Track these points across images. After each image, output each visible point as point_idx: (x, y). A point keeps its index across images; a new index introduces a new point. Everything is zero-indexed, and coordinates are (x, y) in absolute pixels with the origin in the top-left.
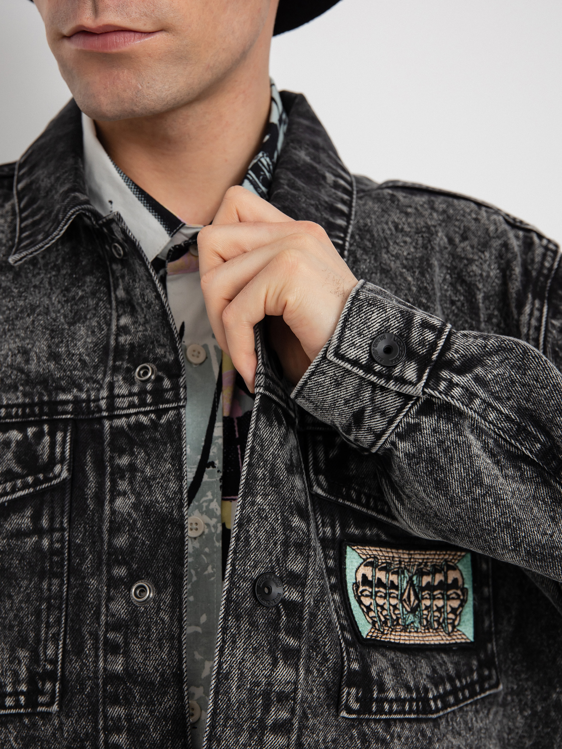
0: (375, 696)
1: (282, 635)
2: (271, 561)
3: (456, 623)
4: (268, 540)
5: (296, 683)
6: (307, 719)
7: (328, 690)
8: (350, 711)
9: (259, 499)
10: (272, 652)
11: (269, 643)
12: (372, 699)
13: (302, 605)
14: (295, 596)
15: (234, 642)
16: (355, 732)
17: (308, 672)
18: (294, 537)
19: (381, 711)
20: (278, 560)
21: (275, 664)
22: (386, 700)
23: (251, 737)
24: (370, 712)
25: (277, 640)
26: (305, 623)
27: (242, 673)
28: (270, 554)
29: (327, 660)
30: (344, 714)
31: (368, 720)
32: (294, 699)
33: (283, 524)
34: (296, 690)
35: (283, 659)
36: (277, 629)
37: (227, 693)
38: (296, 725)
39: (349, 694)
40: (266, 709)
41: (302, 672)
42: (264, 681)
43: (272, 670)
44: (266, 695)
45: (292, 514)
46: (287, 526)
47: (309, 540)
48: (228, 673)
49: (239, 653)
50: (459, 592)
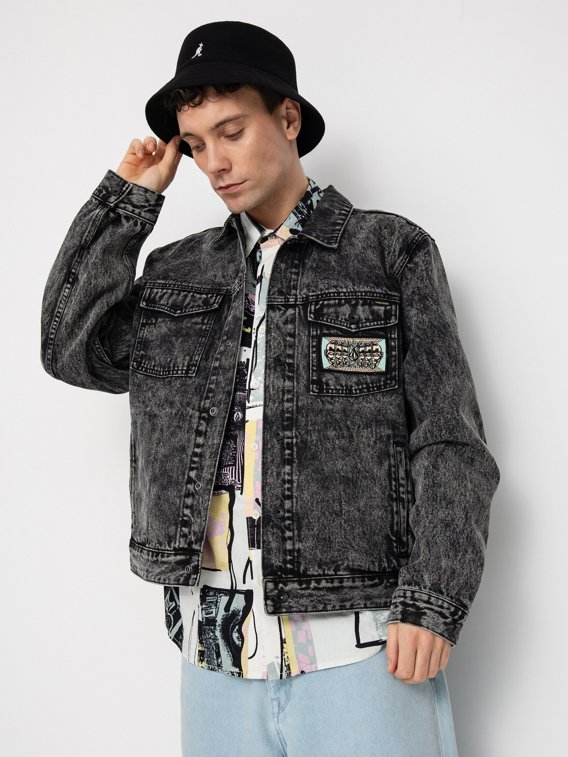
0: (325, 387)
1: (287, 372)
2: (280, 351)
3: (377, 365)
4: (278, 345)
5: (293, 386)
6: (300, 397)
7: (306, 387)
8: (314, 392)
9: (273, 334)
10: (283, 378)
11: (282, 375)
12: (324, 389)
13: (294, 364)
14: (291, 361)
15: (269, 376)
16: (319, 400)
17: (298, 383)
18: (287, 343)
19: (329, 393)
20: (283, 351)
21: (285, 381)
22: (330, 389)
23: (279, 404)
24: (324, 393)
25: (285, 374)
26: (295, 369)
27: (273, 385)
28: (280, 349)
29: (304, 378)
30: (311, 393)
31: (324, 396)
32: (294, 392)
33: (283, 340)
34: (294, 389)
35: (288, 379)
36: (284, 371)
37: (269, 392)
38: (295, 399)
39: (313, 387)
40: (283, 395)
41: (295, 383)
42: (281, 387)
43: (284, 383)
44: (283, 391)
45: (286, 336)
46: (284, 340)
47: (295, 344)
48: (268, 386)
49: (271, 379)
50: (379, 354)
